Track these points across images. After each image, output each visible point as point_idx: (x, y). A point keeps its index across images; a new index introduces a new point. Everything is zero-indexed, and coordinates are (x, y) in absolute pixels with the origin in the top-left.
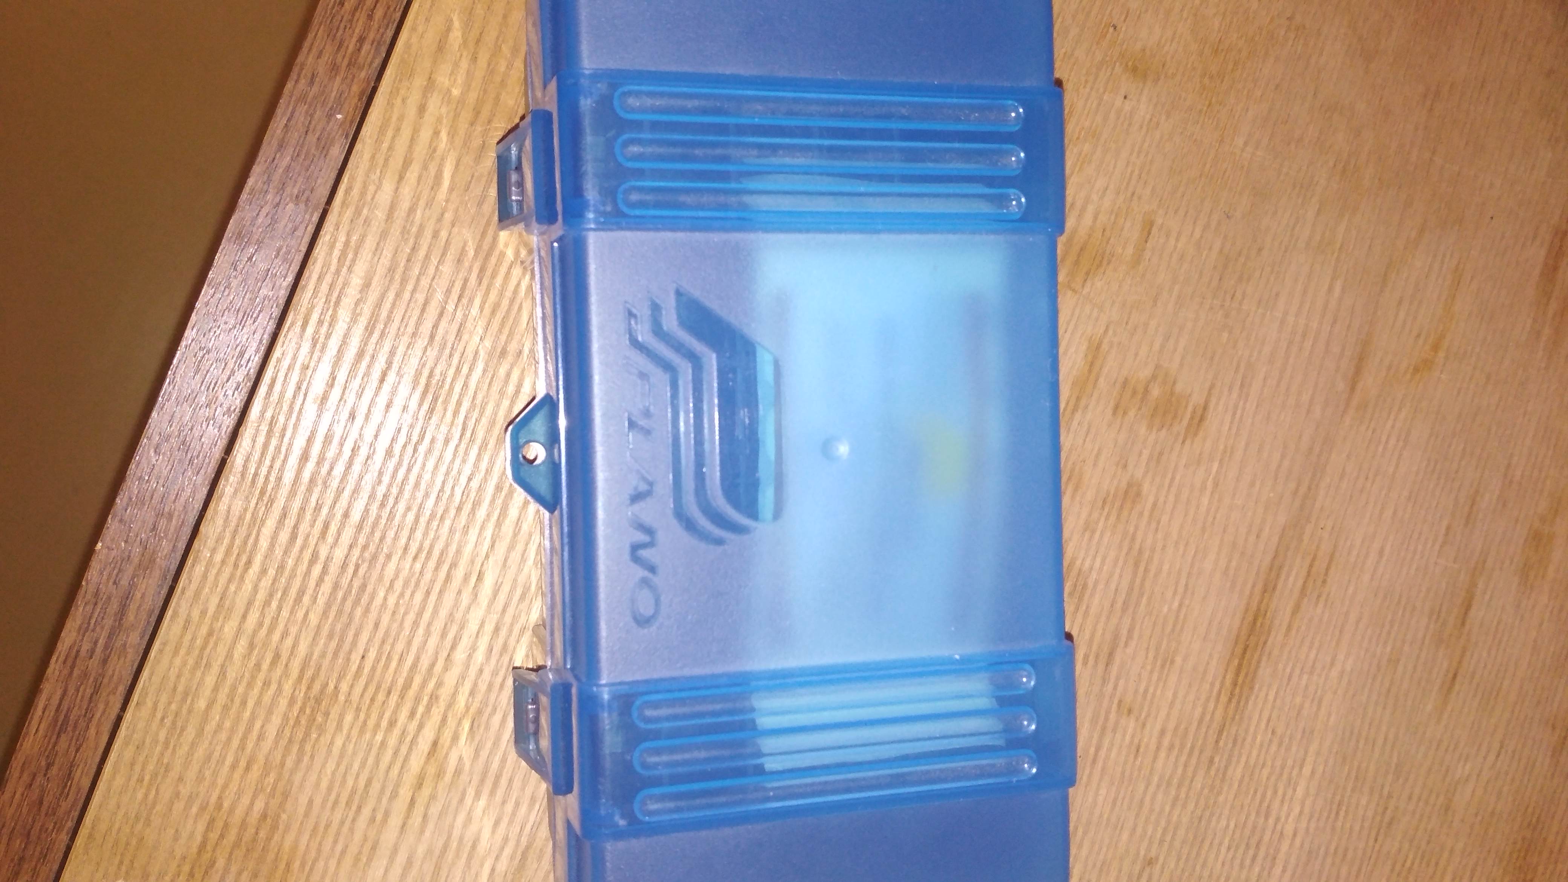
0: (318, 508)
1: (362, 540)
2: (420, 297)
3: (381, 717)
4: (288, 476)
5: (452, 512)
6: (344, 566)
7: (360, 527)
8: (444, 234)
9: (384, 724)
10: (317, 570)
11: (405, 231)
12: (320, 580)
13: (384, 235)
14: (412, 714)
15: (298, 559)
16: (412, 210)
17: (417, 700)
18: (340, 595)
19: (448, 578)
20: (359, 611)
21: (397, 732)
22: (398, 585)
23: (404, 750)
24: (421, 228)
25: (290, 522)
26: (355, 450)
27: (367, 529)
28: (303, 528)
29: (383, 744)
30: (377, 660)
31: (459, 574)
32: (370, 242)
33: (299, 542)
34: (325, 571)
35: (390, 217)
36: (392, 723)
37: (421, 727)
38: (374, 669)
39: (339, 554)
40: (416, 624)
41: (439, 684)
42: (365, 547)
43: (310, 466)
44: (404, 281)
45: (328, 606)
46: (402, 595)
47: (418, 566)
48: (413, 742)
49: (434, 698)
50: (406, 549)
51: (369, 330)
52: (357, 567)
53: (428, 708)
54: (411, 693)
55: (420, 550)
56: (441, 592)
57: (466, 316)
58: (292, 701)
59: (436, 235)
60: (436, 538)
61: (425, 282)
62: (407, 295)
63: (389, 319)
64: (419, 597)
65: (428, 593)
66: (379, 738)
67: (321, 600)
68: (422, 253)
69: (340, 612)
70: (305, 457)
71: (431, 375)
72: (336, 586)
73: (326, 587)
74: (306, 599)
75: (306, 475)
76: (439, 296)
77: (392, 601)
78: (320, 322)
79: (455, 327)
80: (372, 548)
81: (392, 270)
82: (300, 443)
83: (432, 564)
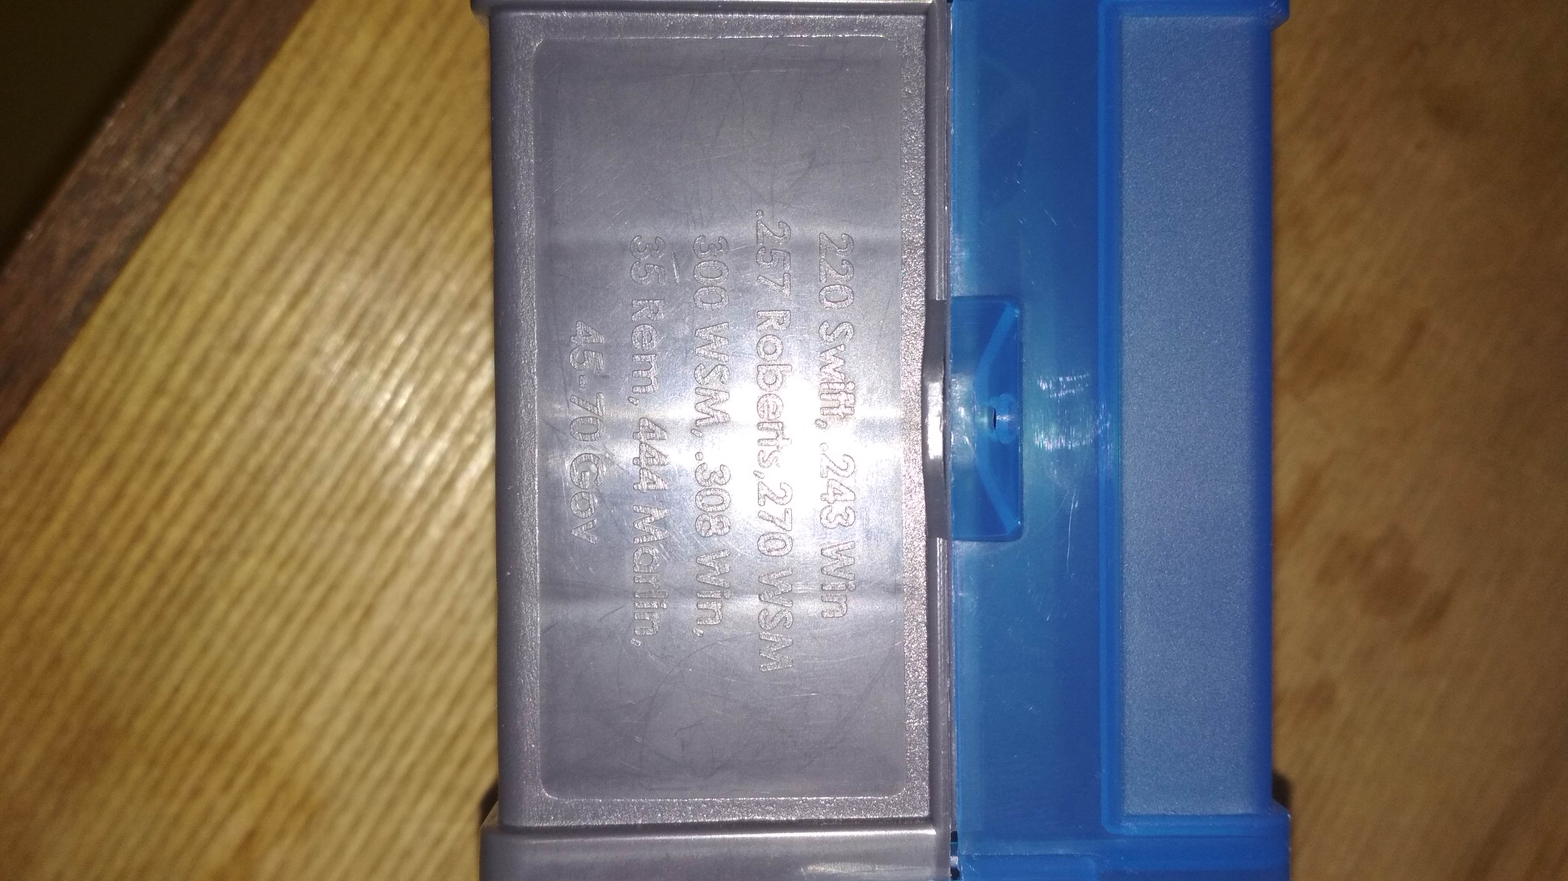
0: (160, 466)
1: (213, 523)
2: (373, 203)
3: (182, 779)
4: (131, 409)
5: (349, 512)
6: (178, 554)
7: (213, 505)
8: (426, 122)
9: (185, 789)
10: (138, 553)
11: (373, 107)
12: (140, 568)
13: (342, 105)
14: (228, 785)
15: (115, 532)
16: (389, 80)
17: (239, 767)
18: (164, 592)
19: (322, 604)
20: (184, 625)
21: (199, 806)
22: (250, 598)
23: (204, 834)
24: (398, 106)
25: (117, 475)
26: (233, 395)
27: (222, 510)
28: (134, 488)
29: (177, 819)
30: (195, 698)
31: (338, 602)
32: (321, 112)
33: (123, 506)
34: (149, 555)
35: (355, 83)
36: (196, 793)
37: (235, 806)
38: (187, 708)
39: (175, 535)
40: (261, 659)
41: (275, 752)
42: (215, 534)
43: (163, 403)
44: (356, 174)
45: (144, 604)
46: (250, 614)
47: (283, 579)
48: (221, 825)
49: (262, 770)
50: (272, 550)
51: (293, 230)
52: (197, 560)
53: (251, 785)
54: (233, 757)
55: (291, 554)
56: (309, 622)
57: (430, 244)
59: (415, 120)
60: (317, 545)
61: (386, 183)
62: (354, 196)
63: (323, 223)
64: (273, 623)
65: (288, 619)
66: (174, 808)
67: (135, 597)
68: (391, 140)
69: (159, 616)
70: (159, 389)
71: (362, 316)
72: (161, 579)
73: (146, 580)
74: (115, 590)
75: (155, 415)
76: (400, 206)
77: (235, 618)
78: (224, 207)
79: (410, 255)
80: (223, 539)
81: (342, 156)
82: (156, 367)
83: (302, 580)
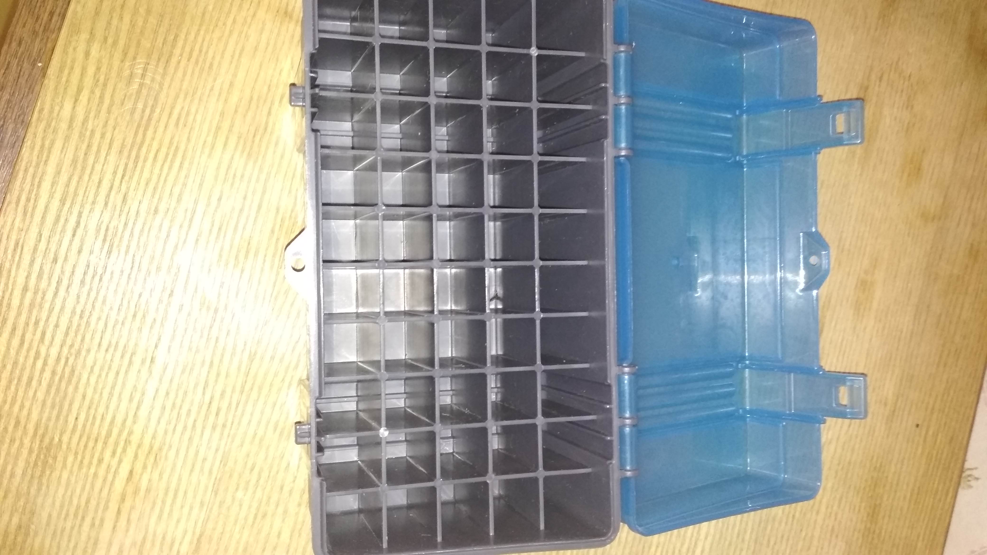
0: (37, 323)
1: (69, 342)
2: (96, 178)
3: (92, 457)
4: (16, 302)
5: (130, 318)
6: (58, 359)
7: (67, 334)
8: (108, 135)
9: (95, 461)
10: (39, 364)
11: (81, 135)
12: (43, 370)
13: (67, 138)
14: (114, 453)
15: (26, 357)
16: (85, 121)
17: (117, 444)
18: (57, 378)
19: (130, 363)
20: (71, 389)
21: (104, 466)
22: (97, 369)
23: (110, 477)
24: (93, 132)
25: (19, 333)
26: (59, 282)
27: (72, 334)
28: (28, 336)
29: (95, 475)
30: (87, 420)
31: (137, 360)
32: (58, 144)
33: (26, 345)
34: (45, 364)
35: (70, 126)
36: (100, 461)
37: (120, 461)
38: (84, 426)
39: (54, 352)
40: (111, 394)
41: (130, 433)
42: (72, 346)
43: (29, 295)
44: (84, 169)
45: (49, 386)
46: (100, 376)
47: (109, 357)
48: (116, 472)
49: (127, 442)
50: (100, 345)
51: (63, 202)
52: (67, 359)
53: (124, 450)
54: (112, 440)
55: (109, 345)
56: (127, 372)
57: (128, 188)
58: (31, 451)
59: (103, 136)
60: (120, 336)
61: (98, 167)
62: (86, 177)
63: (76, 194)
64: (112, 376)
65: (118, 373)
66: (92, 471)
67: (44, 384)
68: (94, 148)
69: (58, 390)
70: (25, 289)
71: (107, 230)
72: (54, 373)
73: (47, 375)
74: (34, 383)
75: (27, 302)
76: (108, 176)
77: (93, 380)
78: (28, 200)
79: (120, 197)
80: (76, 346)
81: (74, 161)
82: (21, 280)
83: (118, 354)
